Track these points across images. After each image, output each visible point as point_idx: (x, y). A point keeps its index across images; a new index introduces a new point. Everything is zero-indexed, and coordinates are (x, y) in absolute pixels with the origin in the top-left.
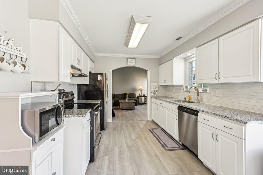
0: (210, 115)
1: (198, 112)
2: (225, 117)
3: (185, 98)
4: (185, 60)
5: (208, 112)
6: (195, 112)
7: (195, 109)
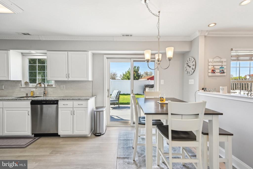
0: (70, 101)
1: (58, 101)
2: (79, 100)
3: (27, 94)
4: (23, 55)
5: (68, 99)
6: (55, 102)
7: (56, 100)
